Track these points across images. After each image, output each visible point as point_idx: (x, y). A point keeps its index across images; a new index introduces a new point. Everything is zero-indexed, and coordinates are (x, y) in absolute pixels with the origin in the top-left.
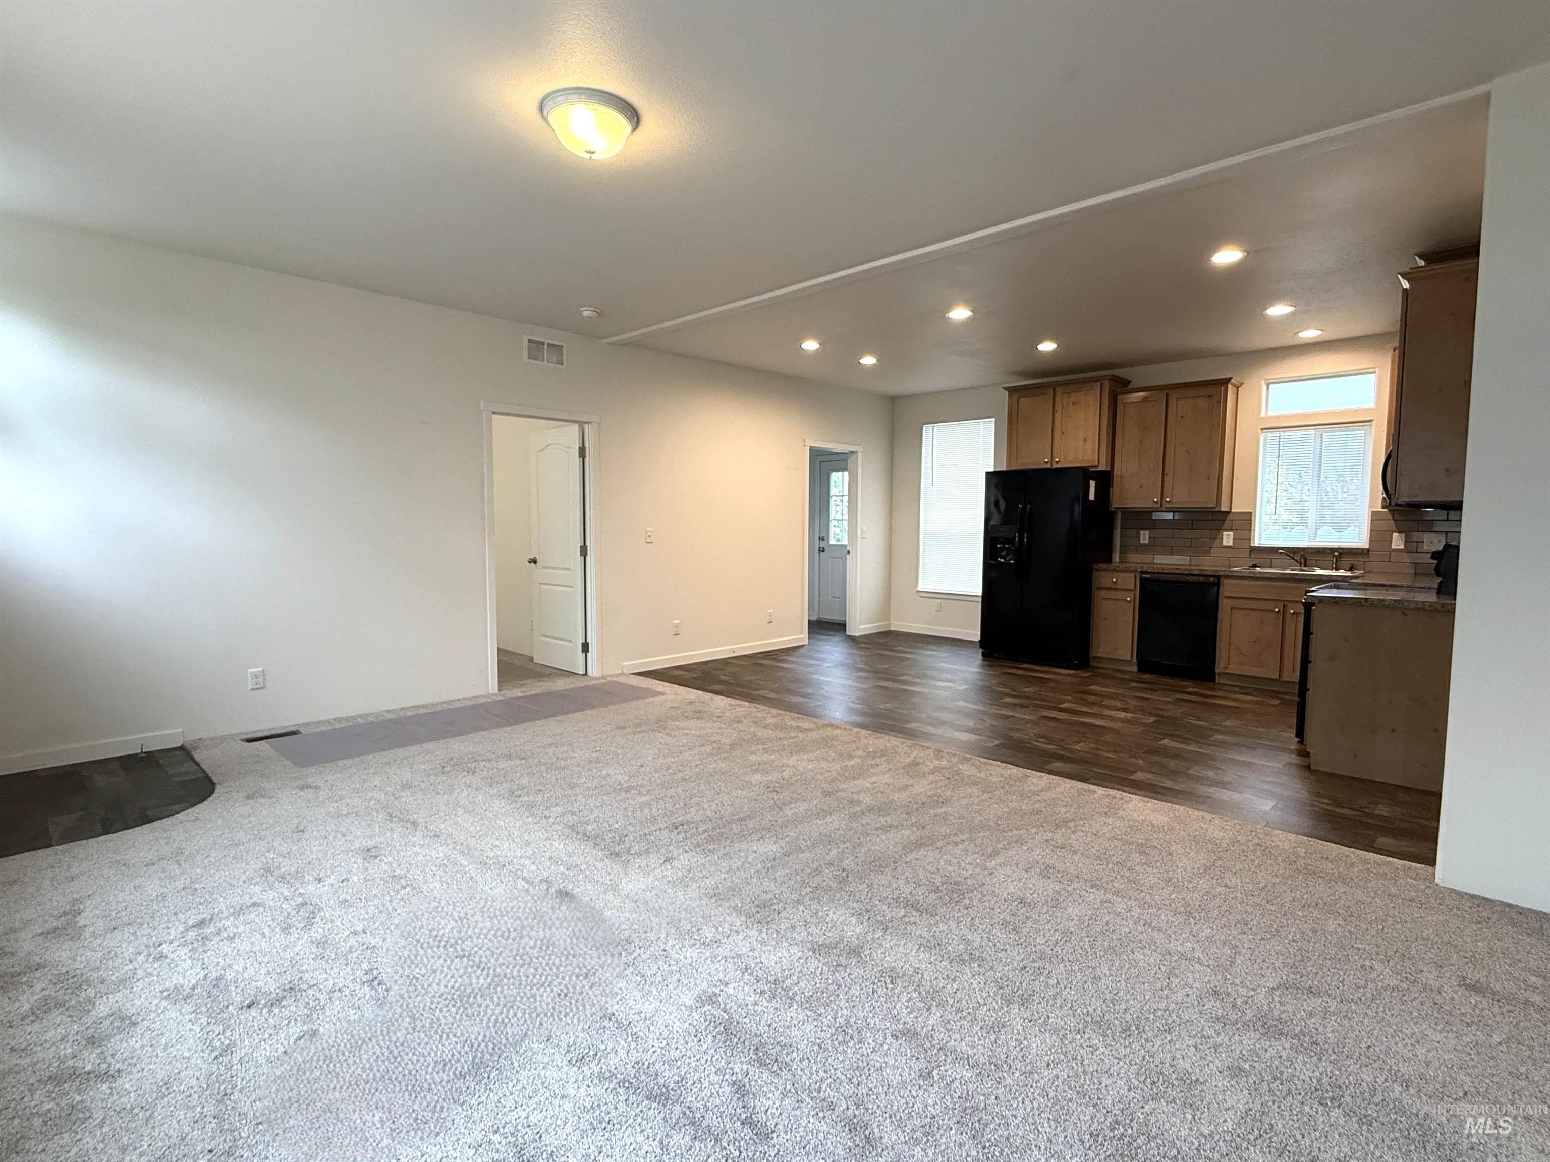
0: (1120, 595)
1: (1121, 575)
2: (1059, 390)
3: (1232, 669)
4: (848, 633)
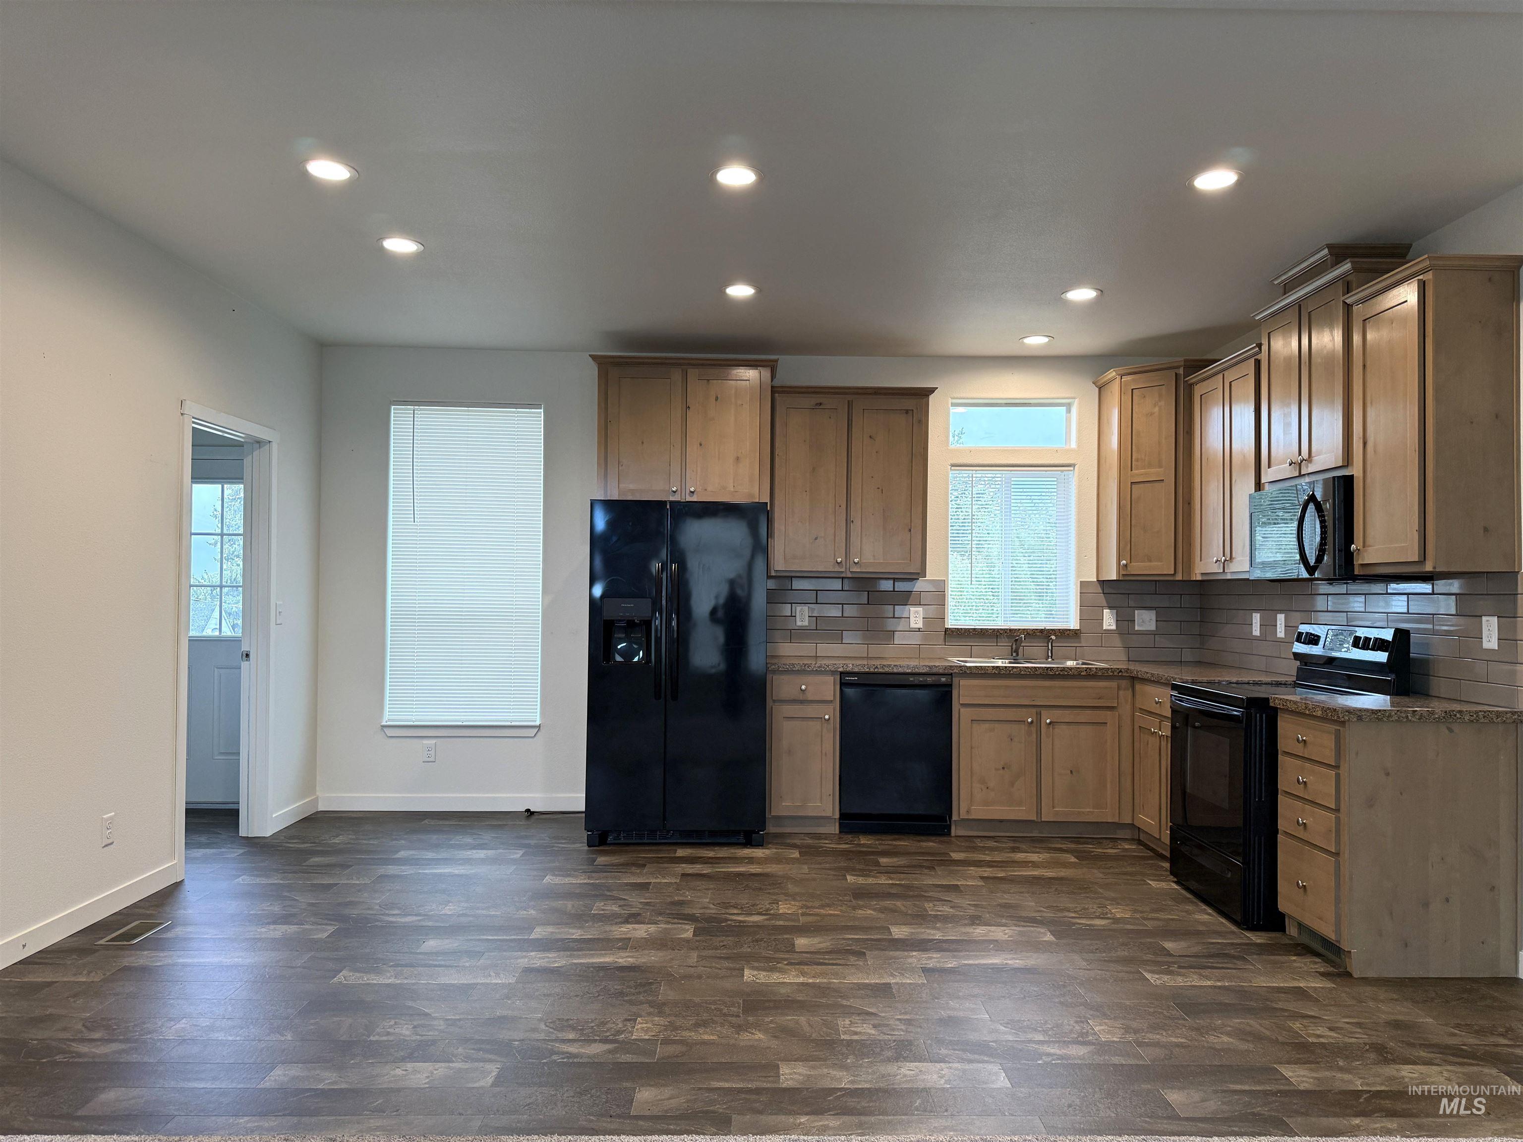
0: (810, 711)
1: (811, 679)
2: (693, 373)
3: (979, 812)
4: (243, 833)
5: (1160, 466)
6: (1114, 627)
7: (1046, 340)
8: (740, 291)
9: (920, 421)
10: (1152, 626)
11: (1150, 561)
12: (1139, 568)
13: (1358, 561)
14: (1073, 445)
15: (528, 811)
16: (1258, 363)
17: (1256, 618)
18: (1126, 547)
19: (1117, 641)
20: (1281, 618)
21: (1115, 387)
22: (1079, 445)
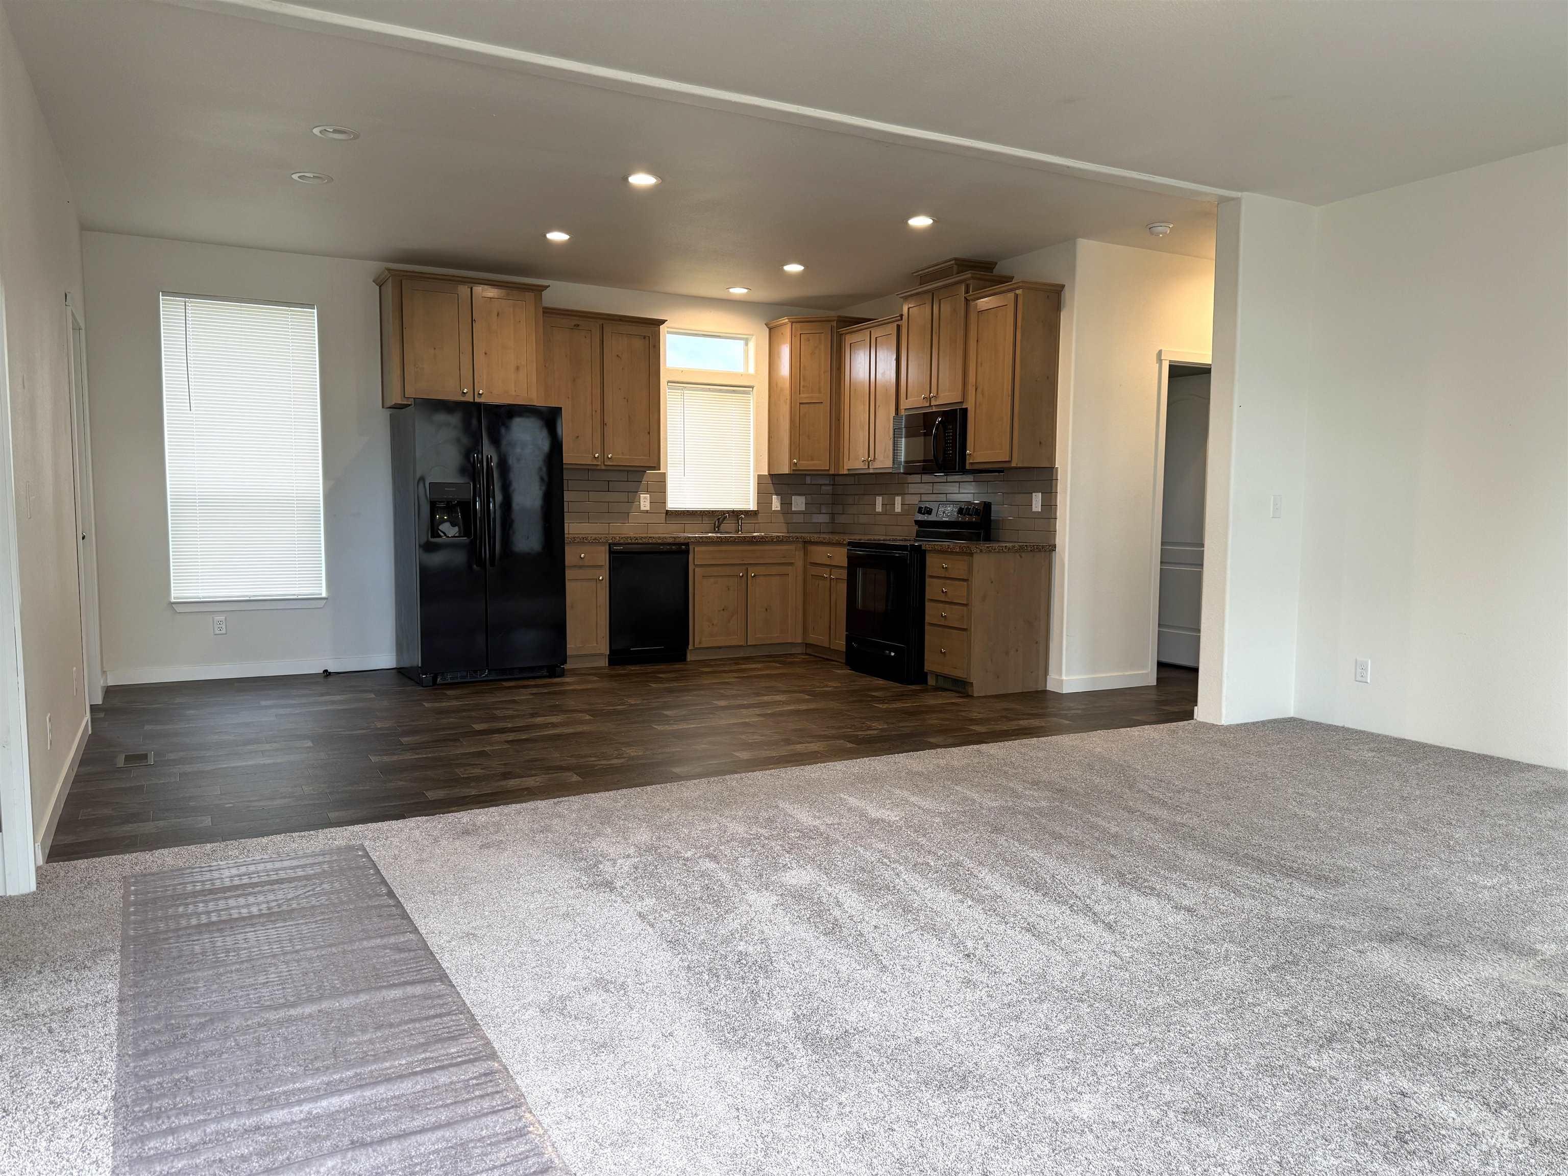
0: (588, 574)
1: (586, 549)
2: (477, 291)
5: (820, 392)
6: (779, 509)
7: (745, 291)
8: (557, 237)
9: (654, 346)
10: (802, 508)
11: (812, 460)
12: (805, 465)
13: (969, 460)
14: (752, 370)
15: (326, 671)
16: (899, 327)
17: (879, 500)
18: (795, 448)
19: (781, 519)
20: (898, 500)
21: (787, 331)
22: (756, 371)
